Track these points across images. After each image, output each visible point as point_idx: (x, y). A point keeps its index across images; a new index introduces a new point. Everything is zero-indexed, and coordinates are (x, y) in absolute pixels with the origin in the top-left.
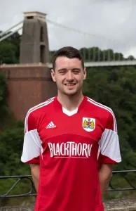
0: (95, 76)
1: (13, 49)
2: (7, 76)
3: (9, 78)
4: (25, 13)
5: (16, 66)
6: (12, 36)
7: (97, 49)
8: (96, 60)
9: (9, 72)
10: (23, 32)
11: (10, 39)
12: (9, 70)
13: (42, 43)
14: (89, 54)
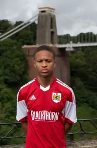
0: (90, 53)
1: (32, 34)
2: (27, 54)
3: (28, 55)
4: (40, 8)
5: (33, 46)
6: (30, 25)
7: (92, 33)
8: (91, 41)
9: (29, 51)
10: (39, 22)
11: (29, 27)
12: (29, 50)
13: (52, 30)
14: (86, 37)
